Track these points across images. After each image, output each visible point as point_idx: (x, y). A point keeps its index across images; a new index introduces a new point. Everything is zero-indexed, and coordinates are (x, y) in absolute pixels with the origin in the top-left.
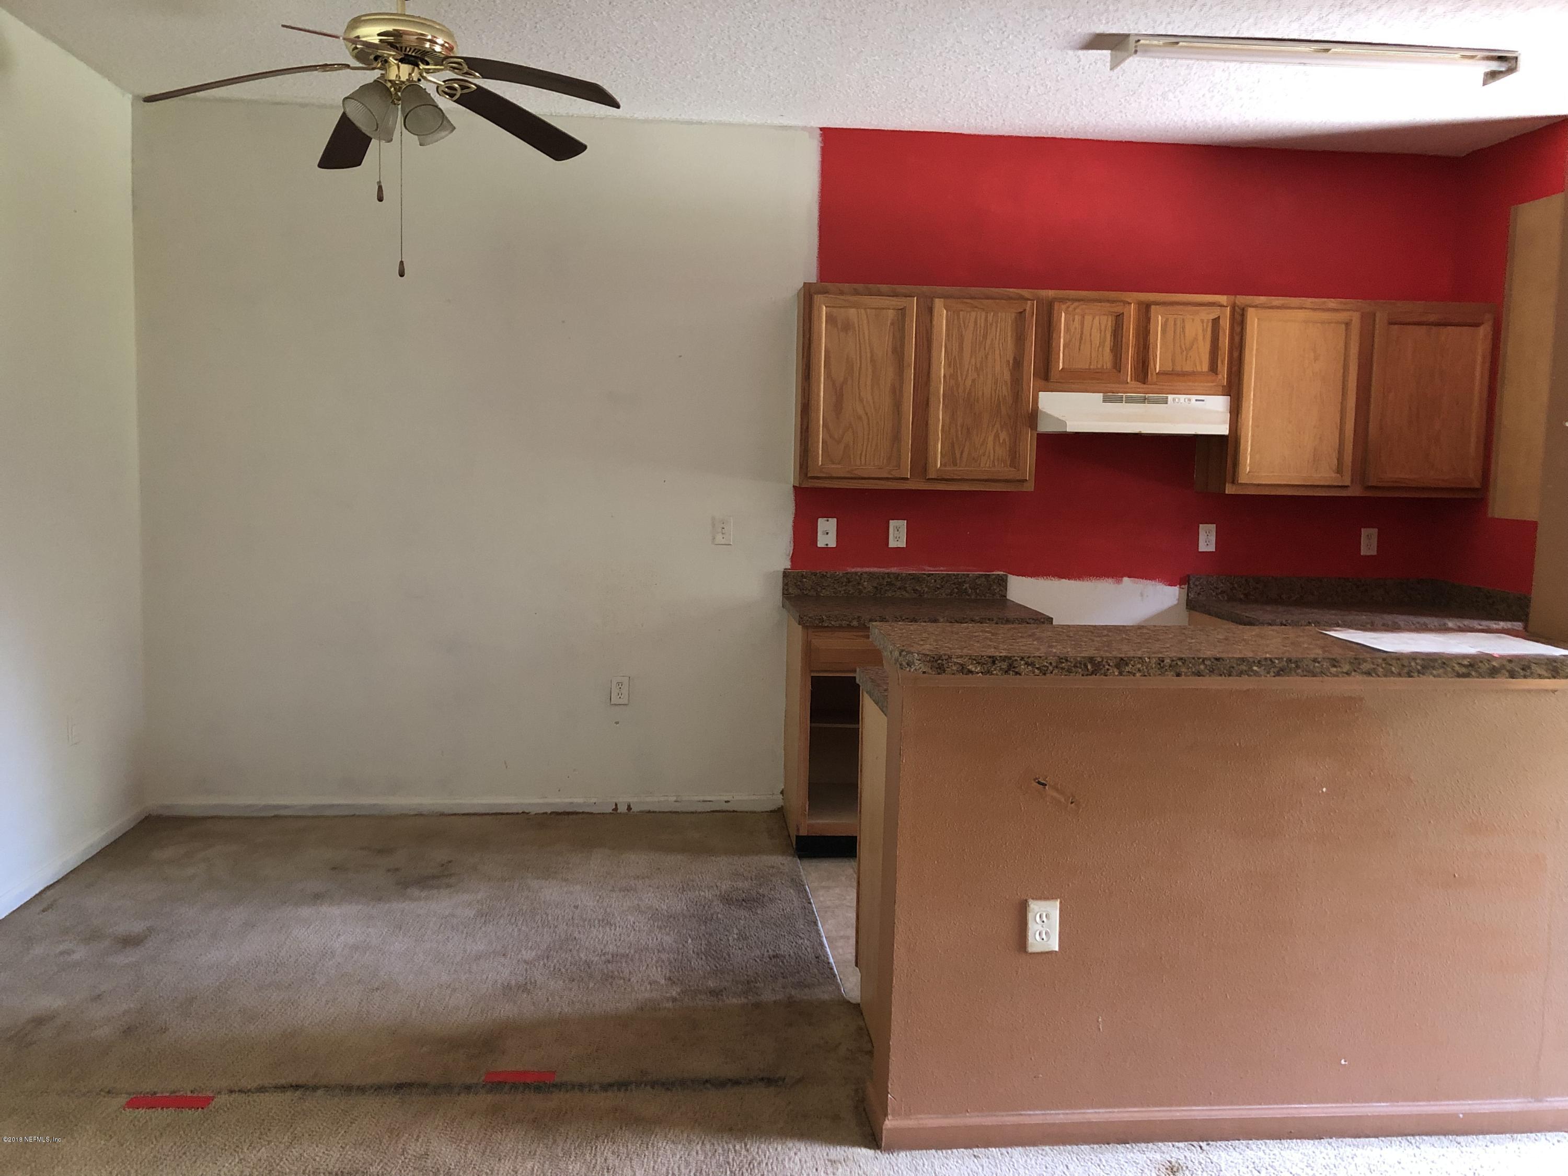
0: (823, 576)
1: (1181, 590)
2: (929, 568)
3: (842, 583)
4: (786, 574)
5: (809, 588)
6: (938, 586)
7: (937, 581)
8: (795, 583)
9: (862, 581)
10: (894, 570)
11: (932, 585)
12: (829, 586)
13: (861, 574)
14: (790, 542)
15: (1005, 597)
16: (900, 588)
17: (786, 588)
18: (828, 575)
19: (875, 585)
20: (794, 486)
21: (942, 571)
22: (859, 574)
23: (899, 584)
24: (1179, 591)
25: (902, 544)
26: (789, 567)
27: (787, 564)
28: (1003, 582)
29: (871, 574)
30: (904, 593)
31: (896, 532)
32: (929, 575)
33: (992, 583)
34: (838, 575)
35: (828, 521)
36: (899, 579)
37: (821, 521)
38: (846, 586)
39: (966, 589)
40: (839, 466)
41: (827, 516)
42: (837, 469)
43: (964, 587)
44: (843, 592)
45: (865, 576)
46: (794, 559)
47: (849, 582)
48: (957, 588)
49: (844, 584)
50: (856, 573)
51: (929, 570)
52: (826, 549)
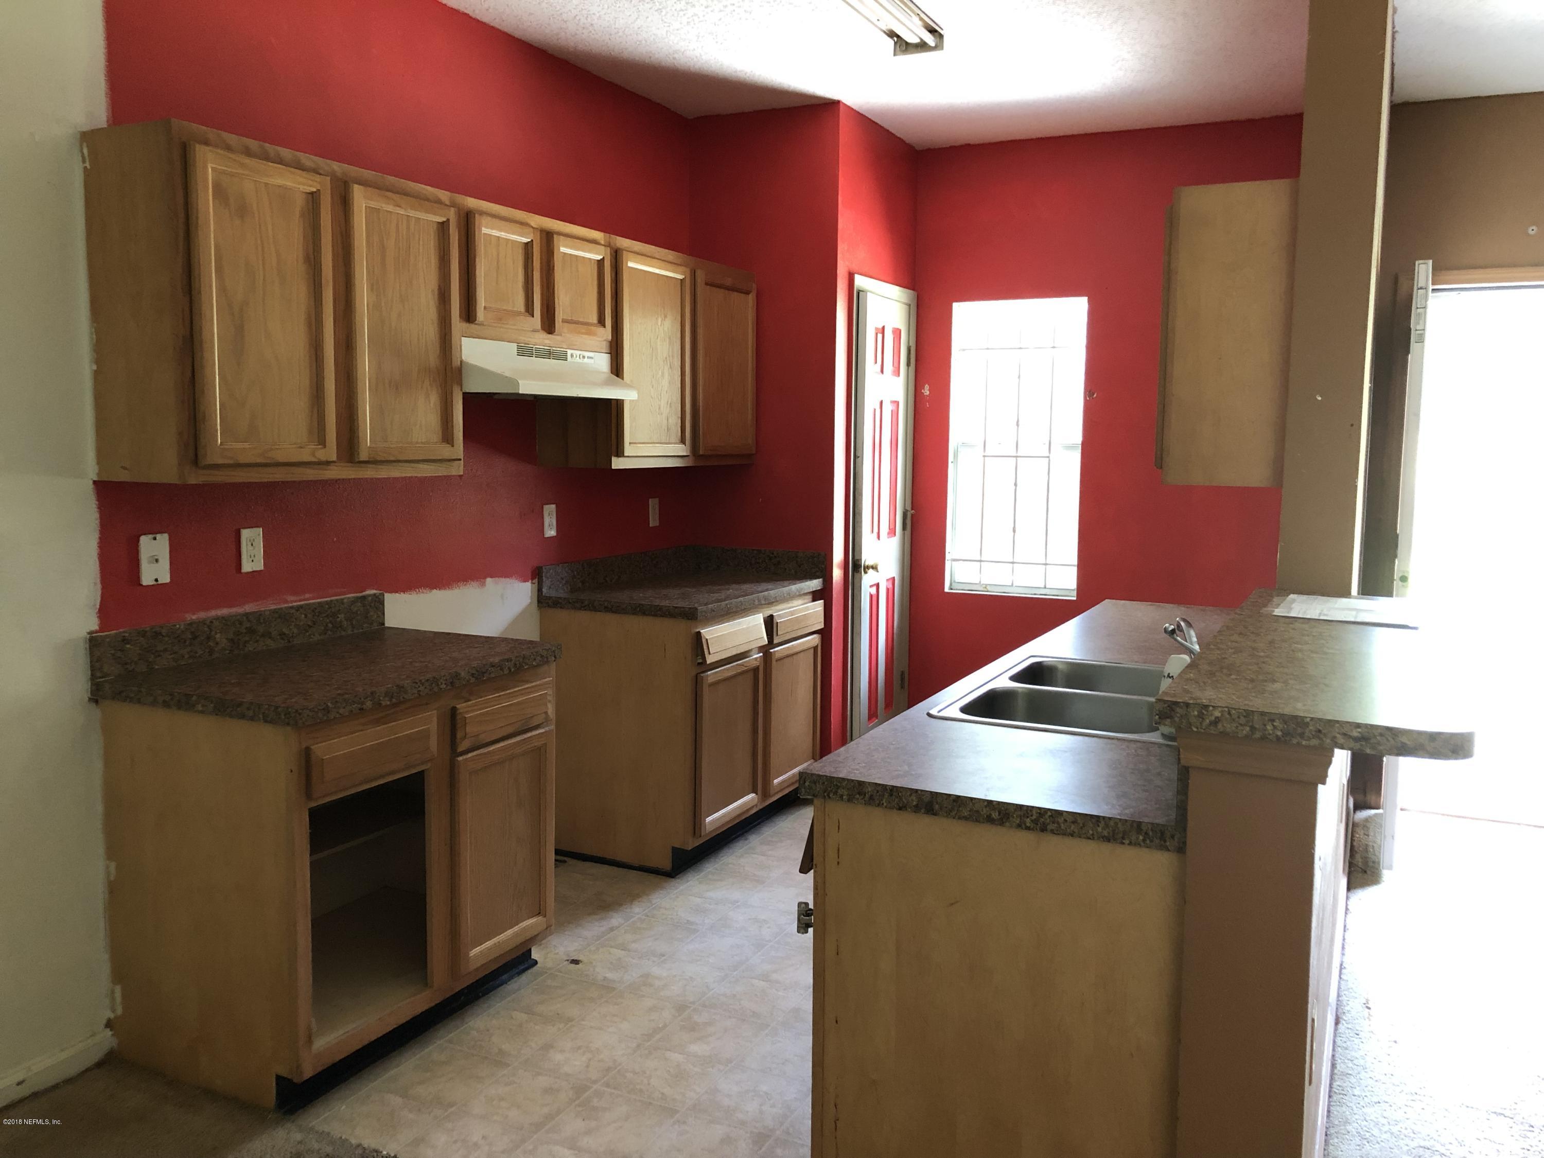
0: (157, 634)
1: (533, 585)
2: (293, 598)
3: (185, 642)
4: (93, 642)
5: (136, 659)
6: (310, 623)
7: (309, 615)
8: (113, 655)
9: (213, 633)
10: (249, 608)
11: (302, 623)
12: (165, 650)
13: (211, 622)
14: (95, 584)
15: (384, 624)
16: (263, 636)
17: (97, 665)
18: (164, 631)
19: (231, 636)
20: (95, 482)
21: (311, 600)
22: (208, 622)
23: (261, 629)
24: (532, 586)
25: (259, 565)
26: (96, 627)
27: (93, 624)
28: (379, 603)
29: (223, 619)
30: (269, 642)
31: (250, 548)
32: (298, 608)
33: (368, 607)
34: (179, 628)
35: (155, 539)
36: (262, 621)
37: (145, 541)
38: (191, 645)
39: (341, 622)
40: (246, 445)
41: (153, 532)
42: (246, 451)
43: (339, 619)
44: (187, 656)
45: (216, 623)
46: (104, 612)
47: (195, 638)
48: (331, 622)
49: (188, 643)
50: (203, 622)
51: (293, 601)
52: (157, 587)
